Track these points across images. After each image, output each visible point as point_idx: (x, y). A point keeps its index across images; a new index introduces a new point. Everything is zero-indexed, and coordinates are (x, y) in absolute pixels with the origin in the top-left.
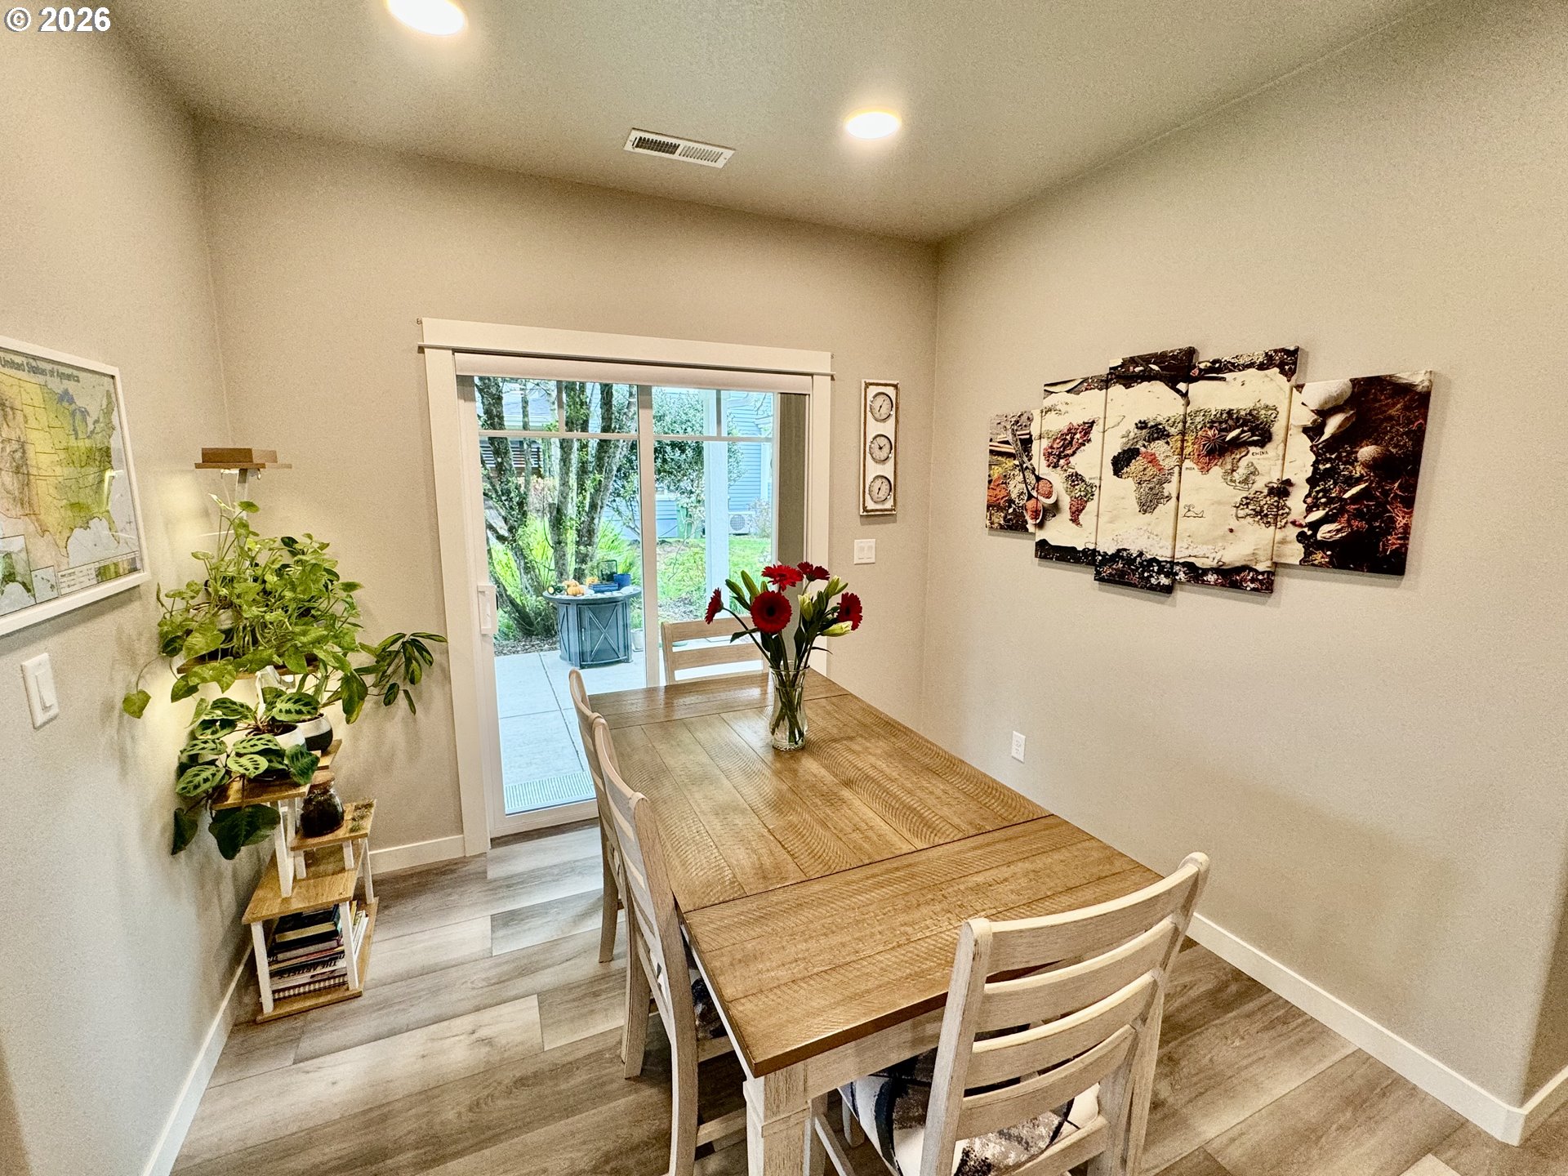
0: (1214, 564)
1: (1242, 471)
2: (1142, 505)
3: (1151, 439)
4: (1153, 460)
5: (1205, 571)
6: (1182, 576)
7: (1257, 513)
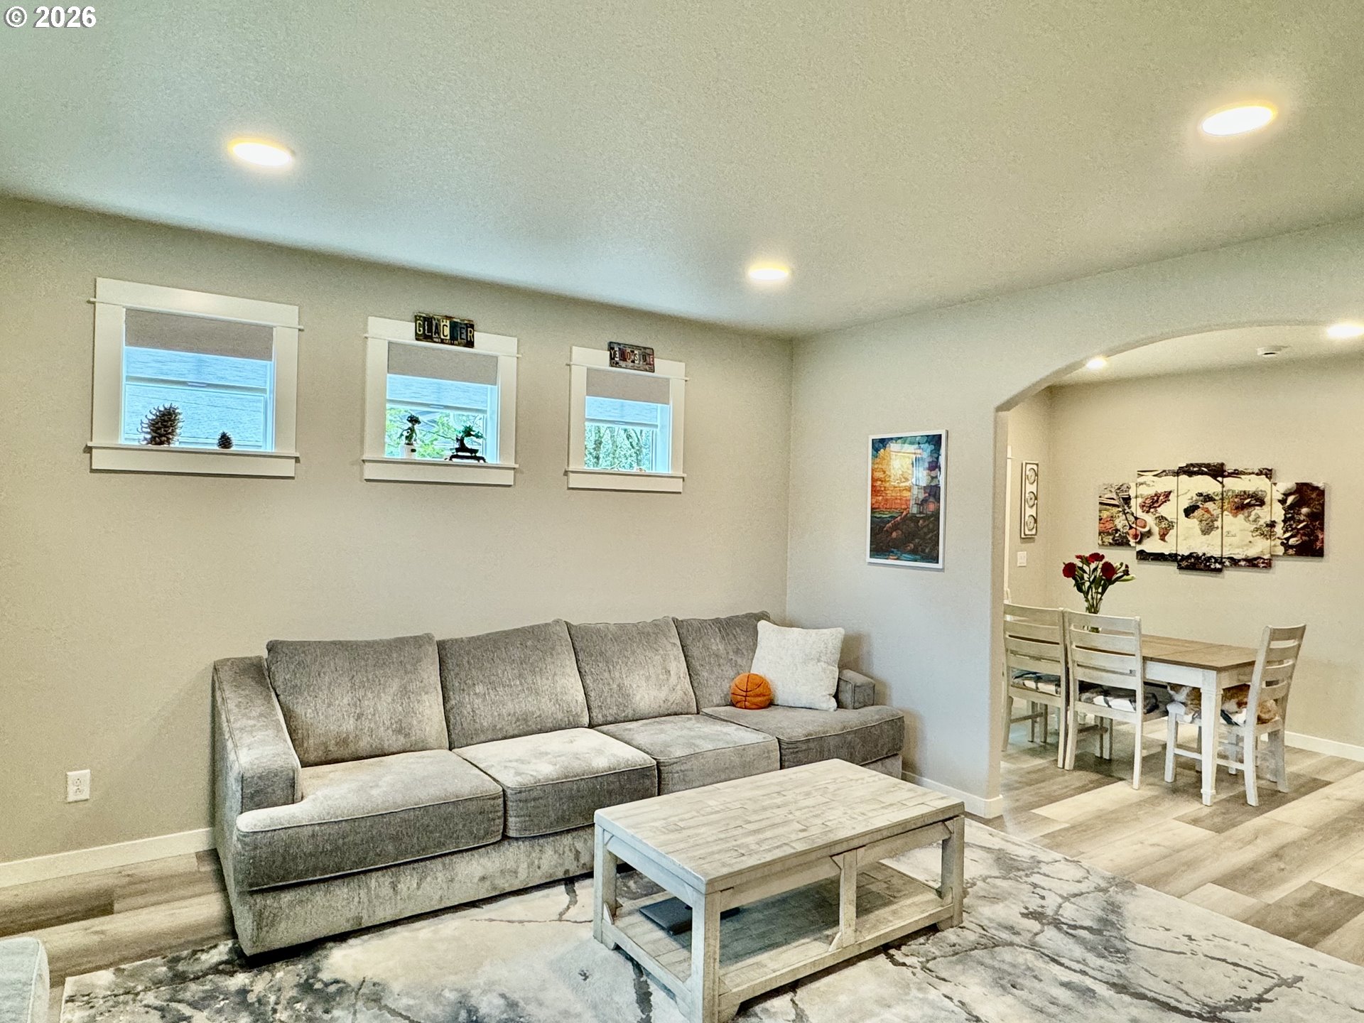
0: (1244, 557)
1: (1252, 518)
2: (1202, 531)
3: (1205, 501)
4: (1207, 511)
5: (1239, 561)
6: (1227, 563)
7: (1262, 534)
